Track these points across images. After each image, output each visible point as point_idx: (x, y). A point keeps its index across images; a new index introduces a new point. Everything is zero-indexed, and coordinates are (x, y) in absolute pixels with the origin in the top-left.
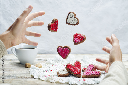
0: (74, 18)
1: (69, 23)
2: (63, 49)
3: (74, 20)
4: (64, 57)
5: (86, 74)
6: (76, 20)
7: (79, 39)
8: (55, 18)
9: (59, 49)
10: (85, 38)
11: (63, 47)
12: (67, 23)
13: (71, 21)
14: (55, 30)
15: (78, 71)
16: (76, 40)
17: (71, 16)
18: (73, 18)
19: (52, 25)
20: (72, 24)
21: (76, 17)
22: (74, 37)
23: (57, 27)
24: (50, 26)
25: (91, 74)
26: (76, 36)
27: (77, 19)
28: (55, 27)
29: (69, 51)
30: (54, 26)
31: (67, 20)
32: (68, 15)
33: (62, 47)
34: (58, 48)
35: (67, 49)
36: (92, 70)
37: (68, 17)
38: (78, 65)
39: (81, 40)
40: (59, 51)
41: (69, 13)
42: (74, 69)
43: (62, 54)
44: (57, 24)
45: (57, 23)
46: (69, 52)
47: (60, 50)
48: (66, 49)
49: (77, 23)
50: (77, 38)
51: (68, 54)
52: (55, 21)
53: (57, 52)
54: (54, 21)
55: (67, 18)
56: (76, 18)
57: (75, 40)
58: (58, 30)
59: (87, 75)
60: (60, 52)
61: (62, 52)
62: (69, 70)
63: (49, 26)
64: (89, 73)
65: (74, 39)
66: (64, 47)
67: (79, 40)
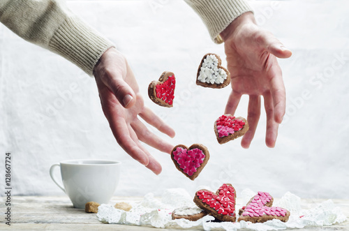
0: (218, 67)
1: (204, 81)
2: (188, 153)
3: (216, 73)
4: (189, 172)
5: (248, 213)
7: (230, 127)
9: (176, 152)
11: (188, 146)
12: (199, 82)
13: (210, 77)
14: (168, 100)
15: (229, 206)
16: (223, 129)
17: (211, 62)
18: (216, 69)
19: (159, 87)
20: (213, 83)
22: (217, 125)
23: (173, 93)
24: (155, 88)
25: (262, 213)
26: (222, 122)
27: (225, 71)
28: (168, 92)
29: (203, 157)
30: (165, 89)
31: (198, 74)
32: (203, 61)
33: (184, 147)
34: (175, 149)
35: (199, 152)
36: (265, 205)
37: (201, 66)
38: (228, 192)
39: (236, 130)
40: (178, 157)
41: (205, 57)
42: (217, 202)
43: (185, 164)
44: (174, 87)
45: (174, 83)
46: (203, 159)
47: (181, 156)
48: (195, 151)
49: (226, 82)
50: (224, 125)
51: (202, 164)
52: (169, 77)
53: (173, 159)
54: (166, 78)
55: (199, 70)
56: (222, 68)
57: (219, 131)
59: (252, 216)
60: (180, 162)
61: (185, 159)
62: (202, 204)
63: (153, 89)
64: (257, 211)
65: (219, 129)
66: (191, 148)
67: (231, 129)
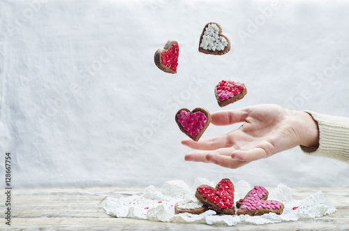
0: (219, 35)
1: (206, 48)
2: (191, 116)
3: (218, 41)
4: (193, 134)
6: (224, 39)
7: (230, 91)
8: (172, 39)
9: (181, 116)
10: (246, 90)
11: (191, 109)
12: (201, 49)
13: (212, 44)
14: (172, 67)
16: (224, 93)
17: (212, 31)
18: (217, 37)
19: (165, 54)
20: (214, 50)
21: (222, 34)
22: (218, 89)
23: (177, 60)
24: (161, 55)
26: (222, 86)
27: (226, 38)
28: (173, 60)
29: (205, 119)
30: (170, 57)
31: (201, 42)
32: (205, 30)
33: (187, 111)
34: (179, 113)
35: (202, 115)
37: (203, 34)
39: (235, 93)
40: (182, 120)
41: (207, 26)
43: (188, 126)
44: (177, 55)
45: (178, 50)
46: (205, 122)
47: (184, 119)
48: (198, 114)
49: (227, 49)
50: (223, 89)
51: (204, 126)
52: (173, 46)
53: (177, 122)
54: (170, 47)
55: (202, 38)
56: (222, 36)
57: (219, 95)
58: (178, 68)
60: (184, 124)
61: (189, 122)
63: (159, 56)
65: (219, 93)
66: (194, 111)
67: (230, 93)
